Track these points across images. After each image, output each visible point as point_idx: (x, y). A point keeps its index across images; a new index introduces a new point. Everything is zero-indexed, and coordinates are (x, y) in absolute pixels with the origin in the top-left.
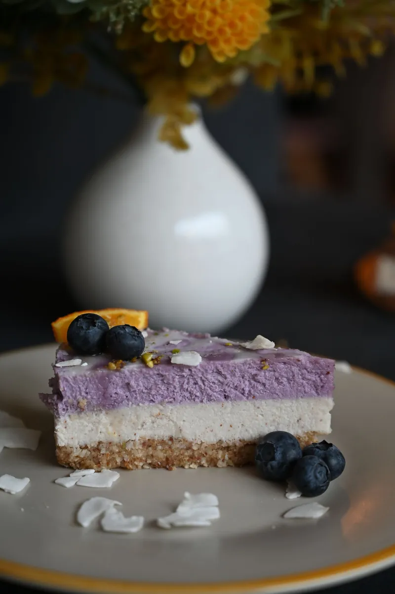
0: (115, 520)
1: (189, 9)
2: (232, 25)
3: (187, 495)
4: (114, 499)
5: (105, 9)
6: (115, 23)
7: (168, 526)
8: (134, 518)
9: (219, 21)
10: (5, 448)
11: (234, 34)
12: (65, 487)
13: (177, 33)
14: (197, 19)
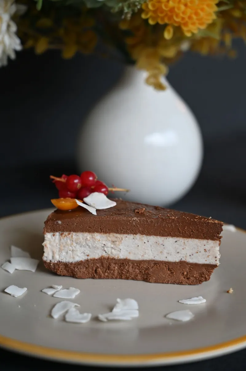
0: (74, 315)
1: (171, 4)
2: (197, 14)
3: (119, 300)
4: (75, 303)
5: (120, 5)
6: (127, 13)
7: (105, 320)
8: (85, 314)
9: (189, 11)
10: (16, 269)
11: (197, 19)
12: (47, 294)
13: (163, 19)
14: (176, 10)
